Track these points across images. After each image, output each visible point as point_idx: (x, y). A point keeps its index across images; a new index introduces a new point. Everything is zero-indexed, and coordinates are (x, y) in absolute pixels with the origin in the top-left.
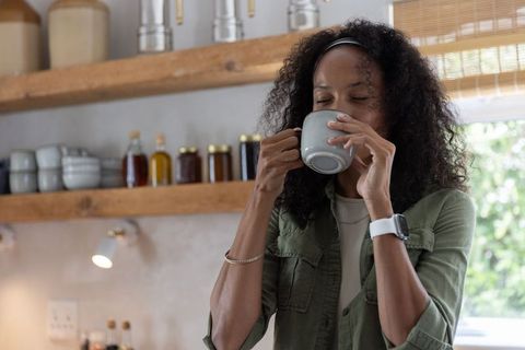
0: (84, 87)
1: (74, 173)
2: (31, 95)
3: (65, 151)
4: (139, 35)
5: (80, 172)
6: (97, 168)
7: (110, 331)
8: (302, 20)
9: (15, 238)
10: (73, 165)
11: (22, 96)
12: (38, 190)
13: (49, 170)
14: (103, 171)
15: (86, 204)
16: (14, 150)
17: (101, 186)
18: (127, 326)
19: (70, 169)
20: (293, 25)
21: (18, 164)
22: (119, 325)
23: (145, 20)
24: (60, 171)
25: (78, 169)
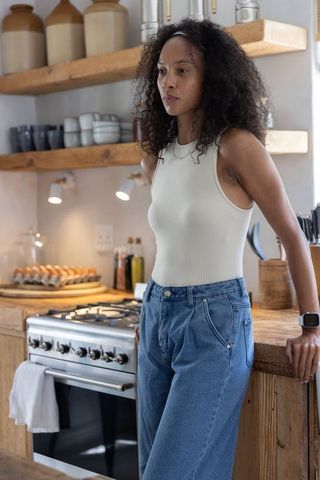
0: (104, 70)
1: (100, 132)
2: (73, 77)
3: (97, 117)
4: (141, 30)
5: (104, 132)
6: (116, 129)
7: (129, 245)
8: (245, 15)
9: (75, 180)
10: (100, 127)
11: (67, 78)
12: (80, 145)
13: (87, 130)
14: (121, 131)
15: (107, 154)
16: (66, 117)
17: (120, 141)
18: (139, 241)
19: (98, 130)
20: (239, 20)
21: (69, 127)
22: (135, 241)
23: (145, 19)
24: (91, 131)
25: (103, 129)
